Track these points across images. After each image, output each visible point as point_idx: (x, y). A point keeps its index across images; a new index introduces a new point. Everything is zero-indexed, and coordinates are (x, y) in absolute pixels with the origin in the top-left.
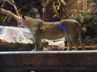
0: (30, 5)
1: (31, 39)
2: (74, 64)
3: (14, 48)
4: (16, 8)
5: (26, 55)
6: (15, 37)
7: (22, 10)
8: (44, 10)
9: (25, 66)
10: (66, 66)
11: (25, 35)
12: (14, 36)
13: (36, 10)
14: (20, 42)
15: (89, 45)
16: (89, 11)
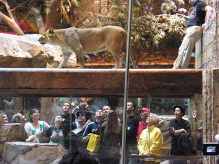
0: (28, 3)
1: (29, 51)
2: (88, 87)
3: (5, 63)
4: (8, 7)
5: (21, 73)
6: (6, 48)
7: (17, 9)
8: (48, 11)
9: (20, 88)
10: (77, 89)
11: (20, 46)
12: (6, 46)
13: (37, 11)
14: (13, 55)
15: (109, 62)
16: (109, 15)
